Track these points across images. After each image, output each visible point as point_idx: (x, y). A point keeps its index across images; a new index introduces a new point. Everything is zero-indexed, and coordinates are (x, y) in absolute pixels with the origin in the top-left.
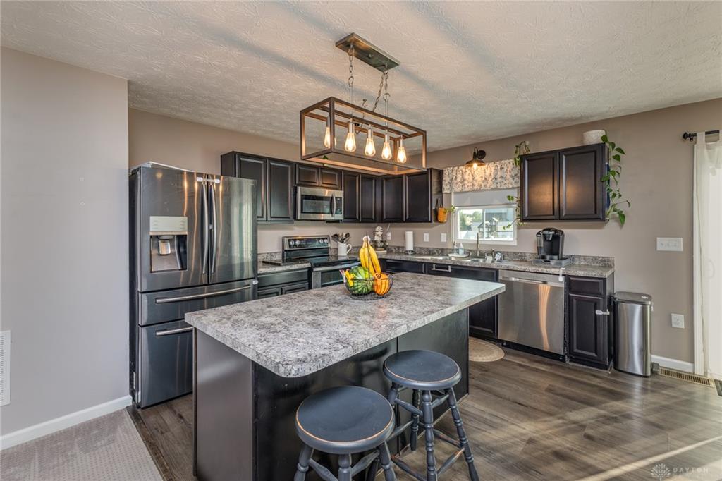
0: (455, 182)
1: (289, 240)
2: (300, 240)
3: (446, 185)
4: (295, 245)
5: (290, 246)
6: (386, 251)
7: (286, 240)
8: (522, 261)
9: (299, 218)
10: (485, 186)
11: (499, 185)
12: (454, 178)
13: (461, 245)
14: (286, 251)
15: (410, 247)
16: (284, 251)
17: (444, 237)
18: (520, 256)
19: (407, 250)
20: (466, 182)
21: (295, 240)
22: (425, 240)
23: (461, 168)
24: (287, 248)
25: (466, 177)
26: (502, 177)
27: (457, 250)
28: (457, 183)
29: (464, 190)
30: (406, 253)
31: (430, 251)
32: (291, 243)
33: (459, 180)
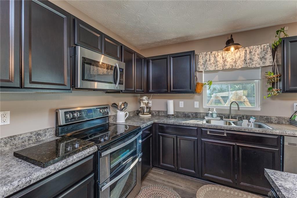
0: (209, 63)
1: (66, 113)
2: (80, 111)
3: (201, 65)
4: (74, 118)
5: (66, 120)
6: (150, 115)
7: (61, 113)
8: (269, 122)
9: (79, 87)
10: (235, 66)
11: (248, 65)
12: (208, 60)
13: (215, 110)
14: (60, 126)
15: (171, 112)
16: (58, 126)
17: (197, 104)
18: (266, 119)
19: (169, 114)
20: (218, 63)
21: (73, 112)
22: (180, 106)
23: (214, 52)
24: (62, 122)
25: (218, 59)
26: (251, 59)
27: (212, 114)
28: (211, 64)
29: (217, 69)
30: (168, 116)
31: (185, 115)
32: (68, 116)
33: (212, 61)
